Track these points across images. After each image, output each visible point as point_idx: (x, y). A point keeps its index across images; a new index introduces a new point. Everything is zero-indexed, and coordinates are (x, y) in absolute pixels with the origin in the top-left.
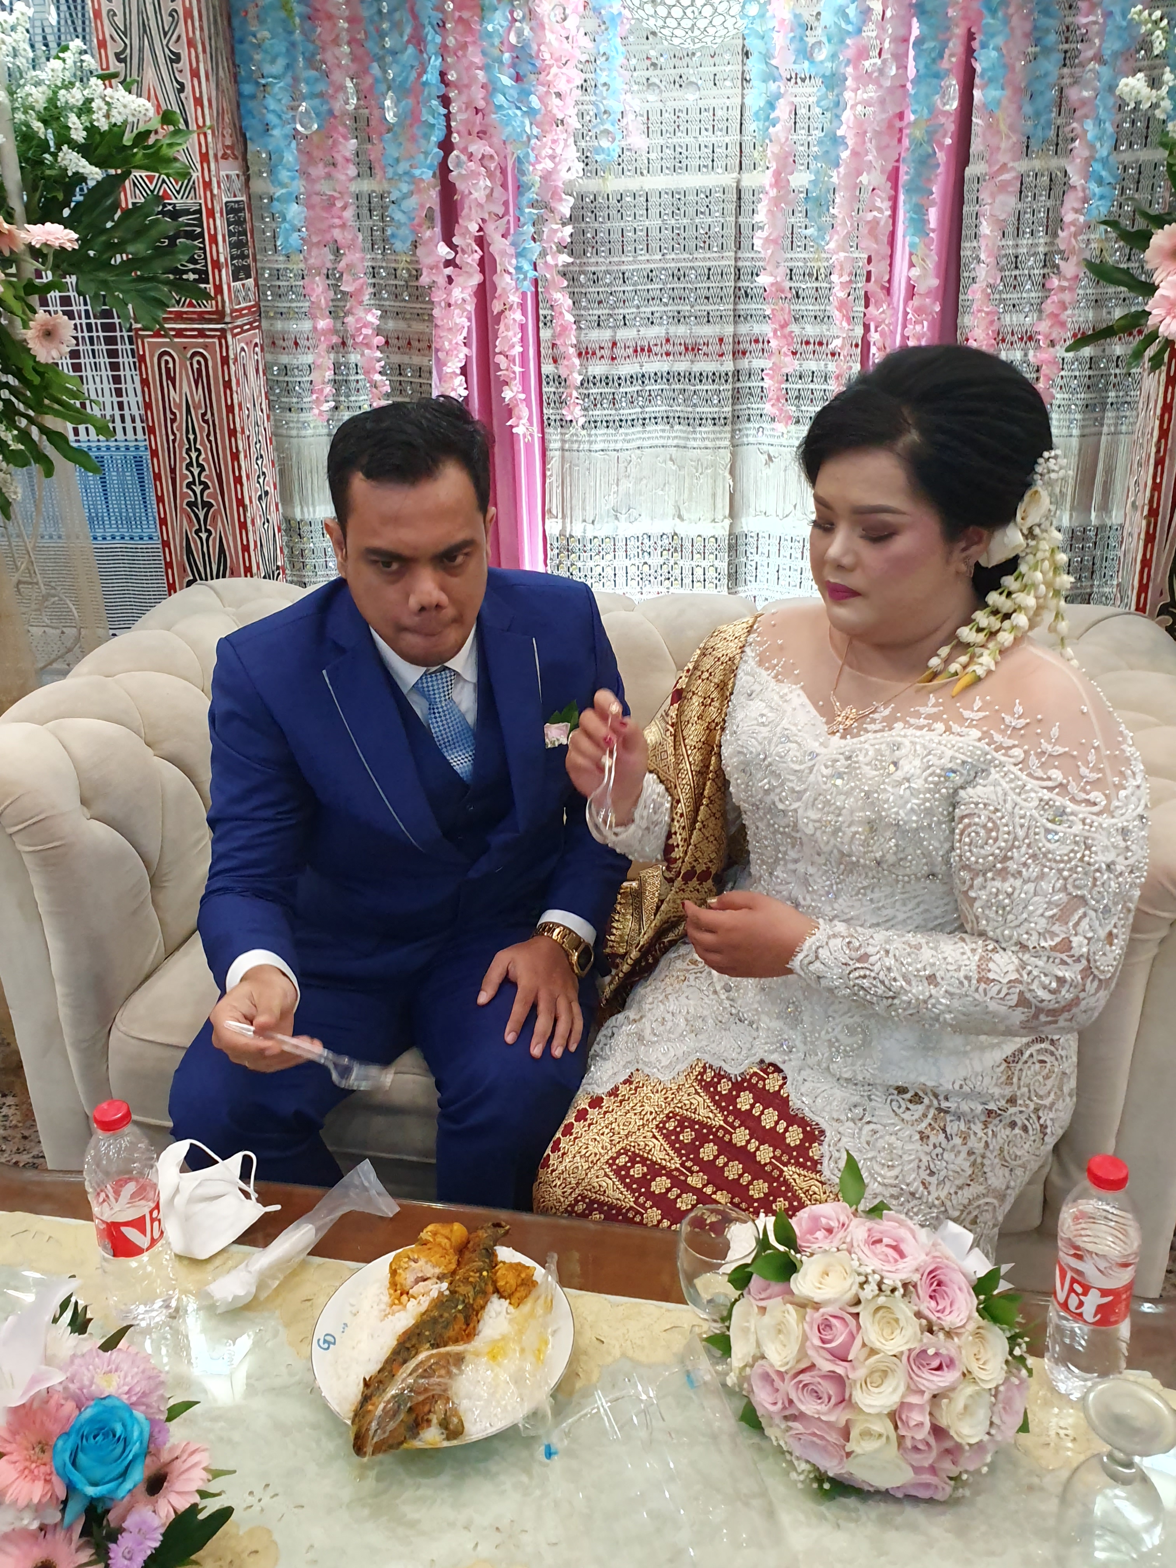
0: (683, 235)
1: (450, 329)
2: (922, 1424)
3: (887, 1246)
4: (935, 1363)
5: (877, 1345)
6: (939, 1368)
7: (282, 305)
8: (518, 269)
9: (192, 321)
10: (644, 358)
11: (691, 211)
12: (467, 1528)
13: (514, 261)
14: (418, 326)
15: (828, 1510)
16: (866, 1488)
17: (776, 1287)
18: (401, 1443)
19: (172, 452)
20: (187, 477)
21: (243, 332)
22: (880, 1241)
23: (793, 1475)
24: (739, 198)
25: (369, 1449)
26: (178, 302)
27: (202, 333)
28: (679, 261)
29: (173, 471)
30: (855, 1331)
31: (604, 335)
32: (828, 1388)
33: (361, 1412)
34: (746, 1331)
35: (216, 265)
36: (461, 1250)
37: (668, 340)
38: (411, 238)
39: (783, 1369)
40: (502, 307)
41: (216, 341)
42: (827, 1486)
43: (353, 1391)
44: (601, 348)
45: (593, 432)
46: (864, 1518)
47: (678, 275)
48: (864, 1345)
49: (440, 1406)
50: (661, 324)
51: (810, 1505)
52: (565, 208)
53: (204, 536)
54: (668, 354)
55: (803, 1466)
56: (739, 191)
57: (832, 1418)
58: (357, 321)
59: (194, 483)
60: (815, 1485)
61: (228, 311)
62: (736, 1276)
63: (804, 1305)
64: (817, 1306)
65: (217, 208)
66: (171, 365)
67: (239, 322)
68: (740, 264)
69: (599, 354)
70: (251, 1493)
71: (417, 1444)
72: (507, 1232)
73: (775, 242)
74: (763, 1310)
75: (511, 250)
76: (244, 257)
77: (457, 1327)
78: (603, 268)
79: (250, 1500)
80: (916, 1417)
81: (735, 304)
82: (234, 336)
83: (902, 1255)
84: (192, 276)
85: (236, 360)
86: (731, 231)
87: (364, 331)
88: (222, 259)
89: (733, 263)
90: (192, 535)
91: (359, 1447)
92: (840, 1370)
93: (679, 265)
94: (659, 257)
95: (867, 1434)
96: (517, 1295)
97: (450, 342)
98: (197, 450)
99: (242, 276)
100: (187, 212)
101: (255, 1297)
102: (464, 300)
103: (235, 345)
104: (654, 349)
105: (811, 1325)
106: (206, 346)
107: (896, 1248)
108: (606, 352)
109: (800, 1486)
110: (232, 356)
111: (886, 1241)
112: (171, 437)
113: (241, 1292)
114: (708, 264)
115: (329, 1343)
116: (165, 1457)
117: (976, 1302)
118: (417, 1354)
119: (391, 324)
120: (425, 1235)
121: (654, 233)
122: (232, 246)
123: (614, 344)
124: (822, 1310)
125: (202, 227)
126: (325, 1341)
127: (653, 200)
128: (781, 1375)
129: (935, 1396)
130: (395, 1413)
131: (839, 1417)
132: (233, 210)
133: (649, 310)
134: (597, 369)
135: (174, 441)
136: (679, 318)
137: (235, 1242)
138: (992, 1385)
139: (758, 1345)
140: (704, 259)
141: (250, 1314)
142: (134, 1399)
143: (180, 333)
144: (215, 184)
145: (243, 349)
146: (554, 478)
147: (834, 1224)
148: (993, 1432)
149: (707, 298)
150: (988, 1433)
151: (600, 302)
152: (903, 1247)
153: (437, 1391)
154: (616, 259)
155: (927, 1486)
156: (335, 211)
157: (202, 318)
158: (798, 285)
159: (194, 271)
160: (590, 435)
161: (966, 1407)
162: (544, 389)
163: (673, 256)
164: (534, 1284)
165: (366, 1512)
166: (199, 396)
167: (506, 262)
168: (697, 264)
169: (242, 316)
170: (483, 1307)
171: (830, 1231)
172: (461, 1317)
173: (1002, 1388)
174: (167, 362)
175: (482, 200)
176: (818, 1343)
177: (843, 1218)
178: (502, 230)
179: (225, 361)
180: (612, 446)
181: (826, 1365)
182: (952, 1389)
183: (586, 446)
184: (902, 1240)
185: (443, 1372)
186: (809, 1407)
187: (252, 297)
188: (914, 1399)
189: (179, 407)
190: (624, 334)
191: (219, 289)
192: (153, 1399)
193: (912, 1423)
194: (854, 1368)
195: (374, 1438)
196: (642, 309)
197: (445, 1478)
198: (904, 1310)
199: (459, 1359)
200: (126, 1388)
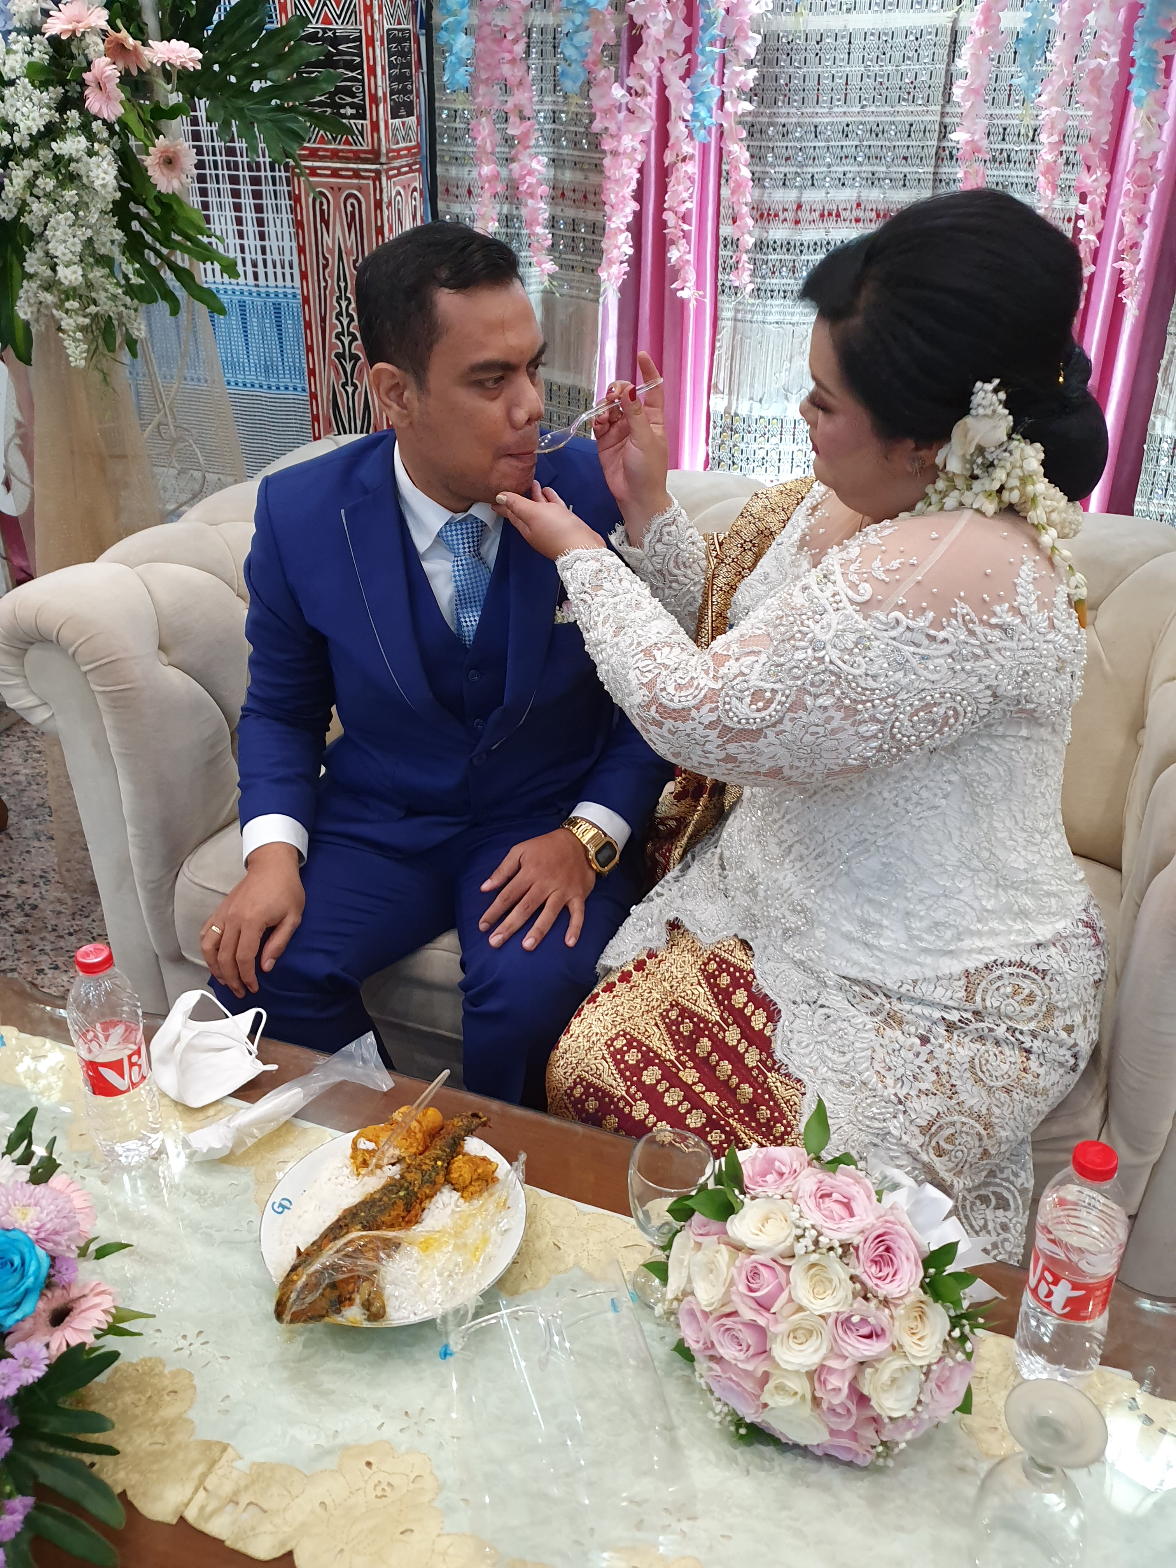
0: (886, 84)
1: (617, 181)
2: (840, 1390)
3: (836, 1201)
4: (865, 1331)
5: (805, 1302)
6: (869, 1336)
7: (459, 149)
8: (695, 115)
9: (348, 160)
10: (831, 223)
11: (897, 56)
12: (376, 1407)
13: (690, 107)
14: (594, 178)
15: (744, 1455)
16: (784, 1441)
17: (715, 1226)
18: (323, 1316)
19: (323, 300)
20: (336, 327)
21: (400, 174)
22: (829, 1195)
23: (710, 1415)
24: (955, 42)
25: (287, 1317)
26: (335, 141)
27: (357, 174)
28: (878, 114)
29: (323, 320)
30: (784, 1284)
31: (789, 196)
32: (748, 1336)
33: (288, 1282)
34: (681, 1262)
35: (374, 99)
36: (433, 1134)
37: (859, 205)
38: (583, 77)
39: (707, 1309)
40: (674, 159)
41: (371, 183)
42: (743, 1431)
43: (290, 1258)
44: (785, 210)
45: (769, 302)
46: (777, 1469)
47: (876, 131)
48: (791, 1300)
49: (365, 1286)
50: (852, 186)
51: (725, 1447)
52: (750, 48)
53: (350, 389)
54: (857, 220)
55: (719, 1407)
56: (955, 33)
57: (750, 1367)
58: (523, 167)
59: (343, 333)
60: (732, 1428)
61: (384, 150)
62: (675, 1207)
63: (738, 1248)
64: (751, 1251)
65: (377, 36)
66: (325, 207)
67: (396, 164)
68: (947, 120)
69: (782, 216)
70: (184, 1337)
71: (339, 1319)
72: (484, 1124)
73: (976, 92)
74: (699, 1245)
75: (688, 95)
76: (405, 92)
77: (394, 1213)
78: (794, 120)
79: (182, 1343)
80: (834, 1381)
81: (936, 166)
82: (389, 178)
83: (852, 1215)
84: (349, 111)
85: (390, 204)
86: (940, 80)
87: (529, 179)
88: (380, 94)
89: (938, 118)
90: (339, 389)
91: (279, 1314)
92: (761, 1322)
93: (879, 119)
94: (858, 109)
95: (781, 1388)
96: (471, 1189)
97: (617, 196)
98: (347, 299)
99: (403, 112)
100: (346, 39)
101: (232, 1152)
102: (634, 150)
103: (390, 188)
104: (843, 214)
105: (740, 1269)
106: (360, 189)
107: (847, 1206)
108: (790, 215)
109: (717, 1426)
110: (385, 199)
111: (835, 1196)
112: (323, 284)
113: (218, 1146)
114: (911, 119)
115: (284, 1207)
116: (75, 1293)
117: (921, 1274)
118: (347, 1233)
119: (568, 175)
120: (397, 1116)
121: (855, 82)
122: (392, 79)
123: (799, 207)
124: (753, 1257)
125: (361, 57)
126: (281, 1205)
127: (858, 42)
128: (704, 1313)
129: (862, 1363)
130: (317, 1286)
131: (758, 1367)
132: (396, 39)
133: (841, 169)
134: (778, 233)
135: (325, 288)
136: (873, 181)
137: (230, 1095)
138: (924, 1362)
139: (689, 1280)
140: (906, 114)
141: (226, 1167)
142: (42, 1235)
143: (335, 173)
144: (376, 9)
145: (399, 193)
146: (723, 350)
147: (784, 1169)
148: (919, 1409)
149: (905, 158)
150: (914, 1409)
151: (787, 159)
152: (853, 1205)
153: (361, 1272)
154: (809, 110)
155: (849, 1450)
156: (506, 44)
157: (357, 157)
158: (1011, 146)
159: (352, 105)
160: (765, 306)
161: (894, 1380)
162: (720, 253)
163: (873, 109)
164: (495, 1180)
165: (285, 1374)
166: (351, 241)
167: (682, 109)
168: (898, 118)
169: (399, 157)
170: (430, 1197)
171: (781, 1175)
172: (400, 1203)
173: (934, 1367)
174: (321, 204)
175: (661, 37)
176: (742, 1288)
177: (796, 1165)
178: (681, 71)
179: (378, 205)
180: (788, 318)
181: (748, 1314)
182: (878, 1359)
183: (760, 318)
184: (854, 1198)
185: (370, 1254)
186: (728, 1351)
187: (413, 137)
188: (834, 1364)
189: (331, 252)
190: (812, 196)
191: (375, 127)
192: (63, 1239)
193: (830, 1387)
194: (777, 1322)
195: (292, 1308)
196: (833, 169)
197: (368, 1357)
198: (839, 1271)
199: (393, 1246)
200: (37, 1224)
